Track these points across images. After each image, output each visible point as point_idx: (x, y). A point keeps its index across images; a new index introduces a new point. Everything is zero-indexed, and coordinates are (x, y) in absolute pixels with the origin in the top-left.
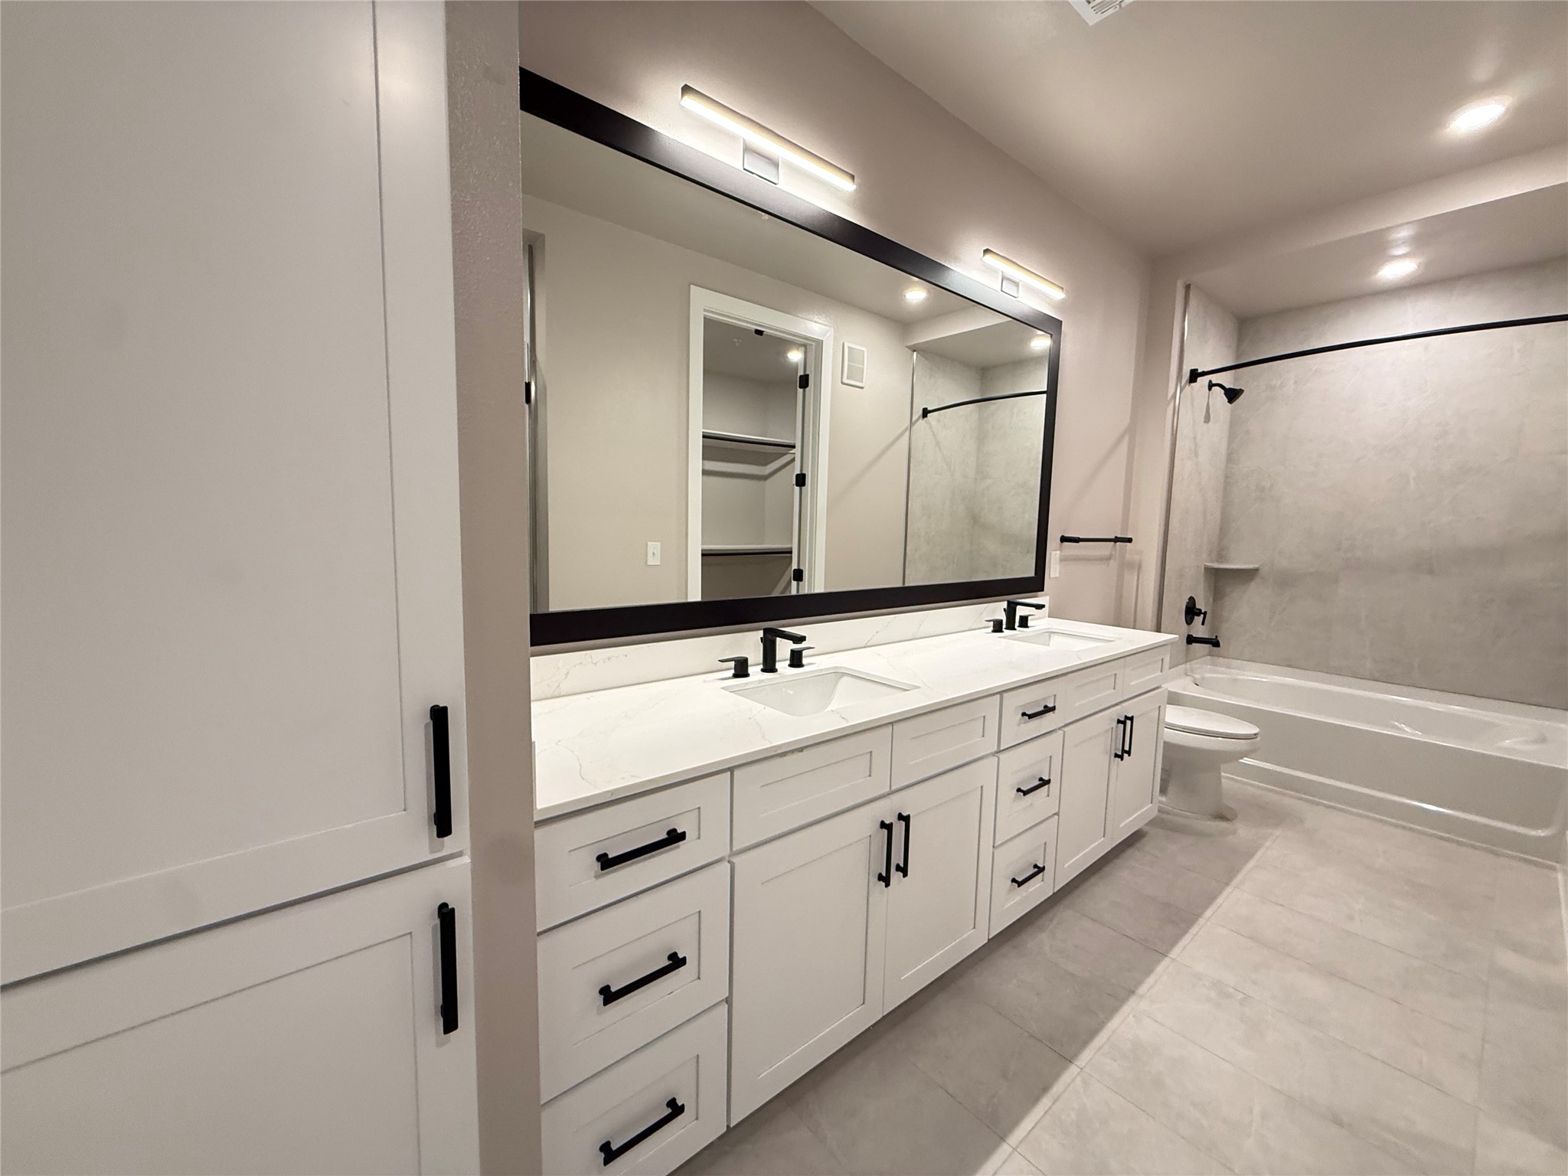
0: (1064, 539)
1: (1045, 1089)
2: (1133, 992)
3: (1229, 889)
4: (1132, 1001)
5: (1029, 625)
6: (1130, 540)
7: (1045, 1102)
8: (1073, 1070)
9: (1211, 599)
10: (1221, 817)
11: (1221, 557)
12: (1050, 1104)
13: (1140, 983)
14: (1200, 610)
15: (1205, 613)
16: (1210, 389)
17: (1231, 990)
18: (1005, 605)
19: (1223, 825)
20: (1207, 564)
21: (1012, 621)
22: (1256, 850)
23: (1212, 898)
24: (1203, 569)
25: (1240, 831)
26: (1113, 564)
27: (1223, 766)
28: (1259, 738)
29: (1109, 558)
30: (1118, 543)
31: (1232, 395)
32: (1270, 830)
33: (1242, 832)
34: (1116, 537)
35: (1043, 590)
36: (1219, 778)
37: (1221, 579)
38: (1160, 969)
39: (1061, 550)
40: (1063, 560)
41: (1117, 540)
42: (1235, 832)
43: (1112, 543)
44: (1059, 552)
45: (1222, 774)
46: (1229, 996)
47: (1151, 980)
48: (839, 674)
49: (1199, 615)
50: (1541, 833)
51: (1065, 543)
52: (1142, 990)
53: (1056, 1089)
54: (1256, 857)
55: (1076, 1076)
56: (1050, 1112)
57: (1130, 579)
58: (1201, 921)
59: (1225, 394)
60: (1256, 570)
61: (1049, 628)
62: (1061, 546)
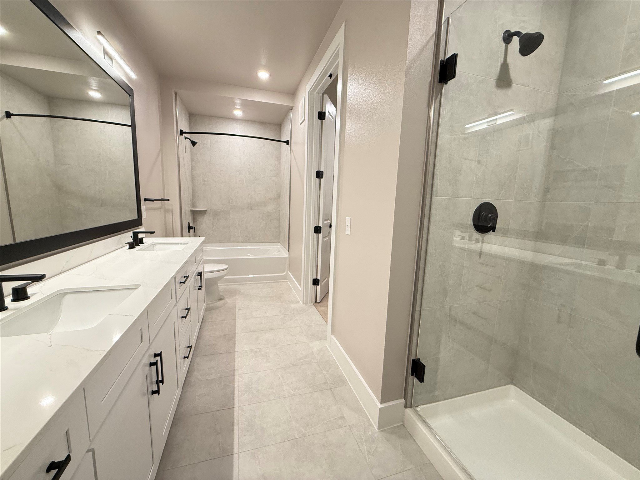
0: (146, 200)
1: (233, 424)
2: (234, 370)
3: (237, 321)
4: (236, 373)
5: (144, 242)
6: (168, 200)
7: (236, 428)
8: (236, 409)
9: (193, 222)
10: (221, 299)
11: (194, 206)
12: (237, 427)
13: (234, 367)
14: (192, 227)
15: (194, 228)
16: (185, 140)
17: (256, 350)
18: (131, 234)
19: (223, 301)
20: (191, 209)
21: (136, 242)
22: (235, 305)
23: (234, 325)
24: (190, 211)
25: (228, 301)
26: (162, 210)
27: (218, 282)
28: (228, 269)
29: (160, 208)
30: (163, 201)
31: (194, 143)
32: (235, 298)
33: (229, 301)
34: (162, 199)
35: (142, 225)
36: (218, 285)
37: (195, 214)
38: (236, 357)
39: (145, 205)
40: (147, 209)
41: (162, 200)
42: (227, 302)
43: (161, 201)
44: (144, 206)
45: (219, 284)
46: (256, 352)
47: (236, 363)
48: (62, 294)
49: (192, 229)
50: (284, 274)
51: (146, 202)
52: (236, 368)
53: (236, 421)
54: (237, 307)
55: (238, 410)
56: (239, 429)
57: (169, 216)
58: (236, 335)
59: (191, 142)
60: (206, 210)
61: (153, 242)
62: (145, 203)
